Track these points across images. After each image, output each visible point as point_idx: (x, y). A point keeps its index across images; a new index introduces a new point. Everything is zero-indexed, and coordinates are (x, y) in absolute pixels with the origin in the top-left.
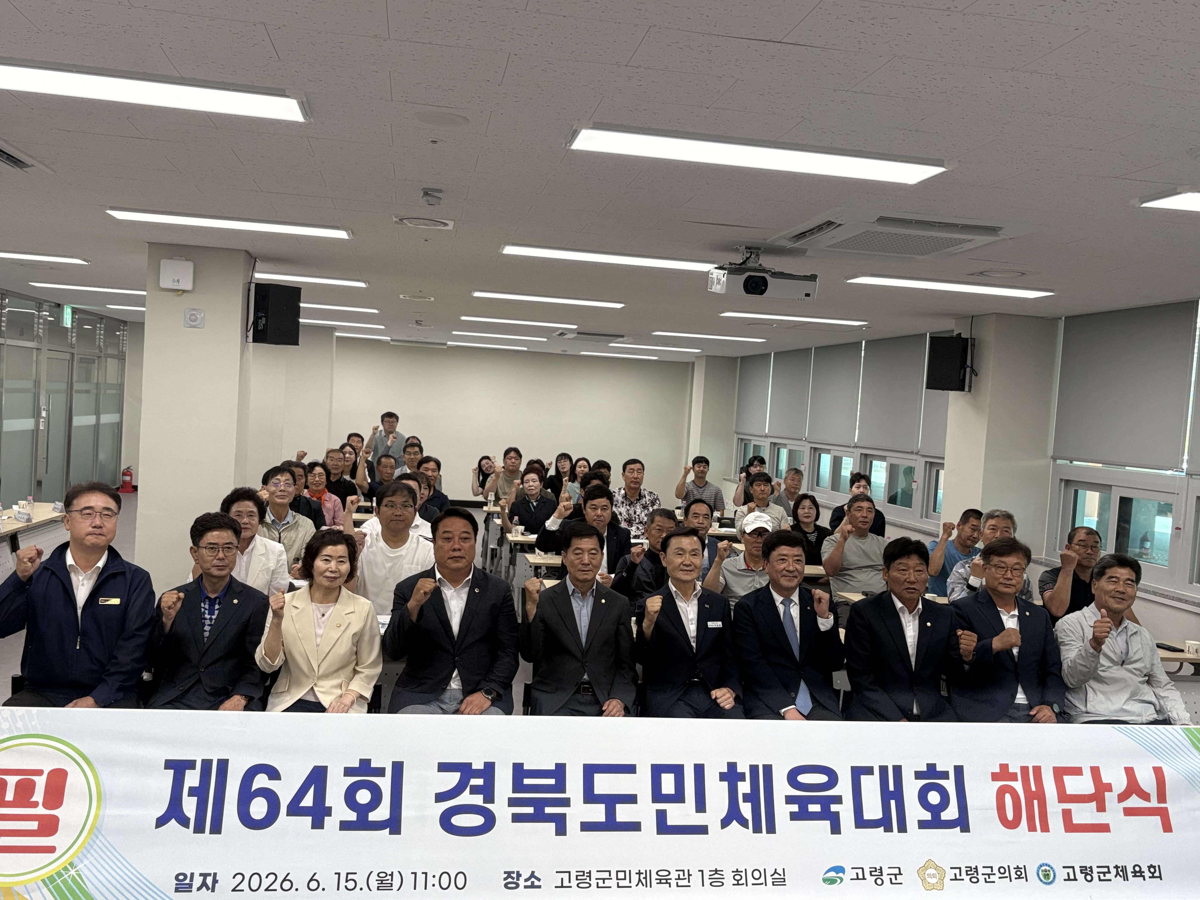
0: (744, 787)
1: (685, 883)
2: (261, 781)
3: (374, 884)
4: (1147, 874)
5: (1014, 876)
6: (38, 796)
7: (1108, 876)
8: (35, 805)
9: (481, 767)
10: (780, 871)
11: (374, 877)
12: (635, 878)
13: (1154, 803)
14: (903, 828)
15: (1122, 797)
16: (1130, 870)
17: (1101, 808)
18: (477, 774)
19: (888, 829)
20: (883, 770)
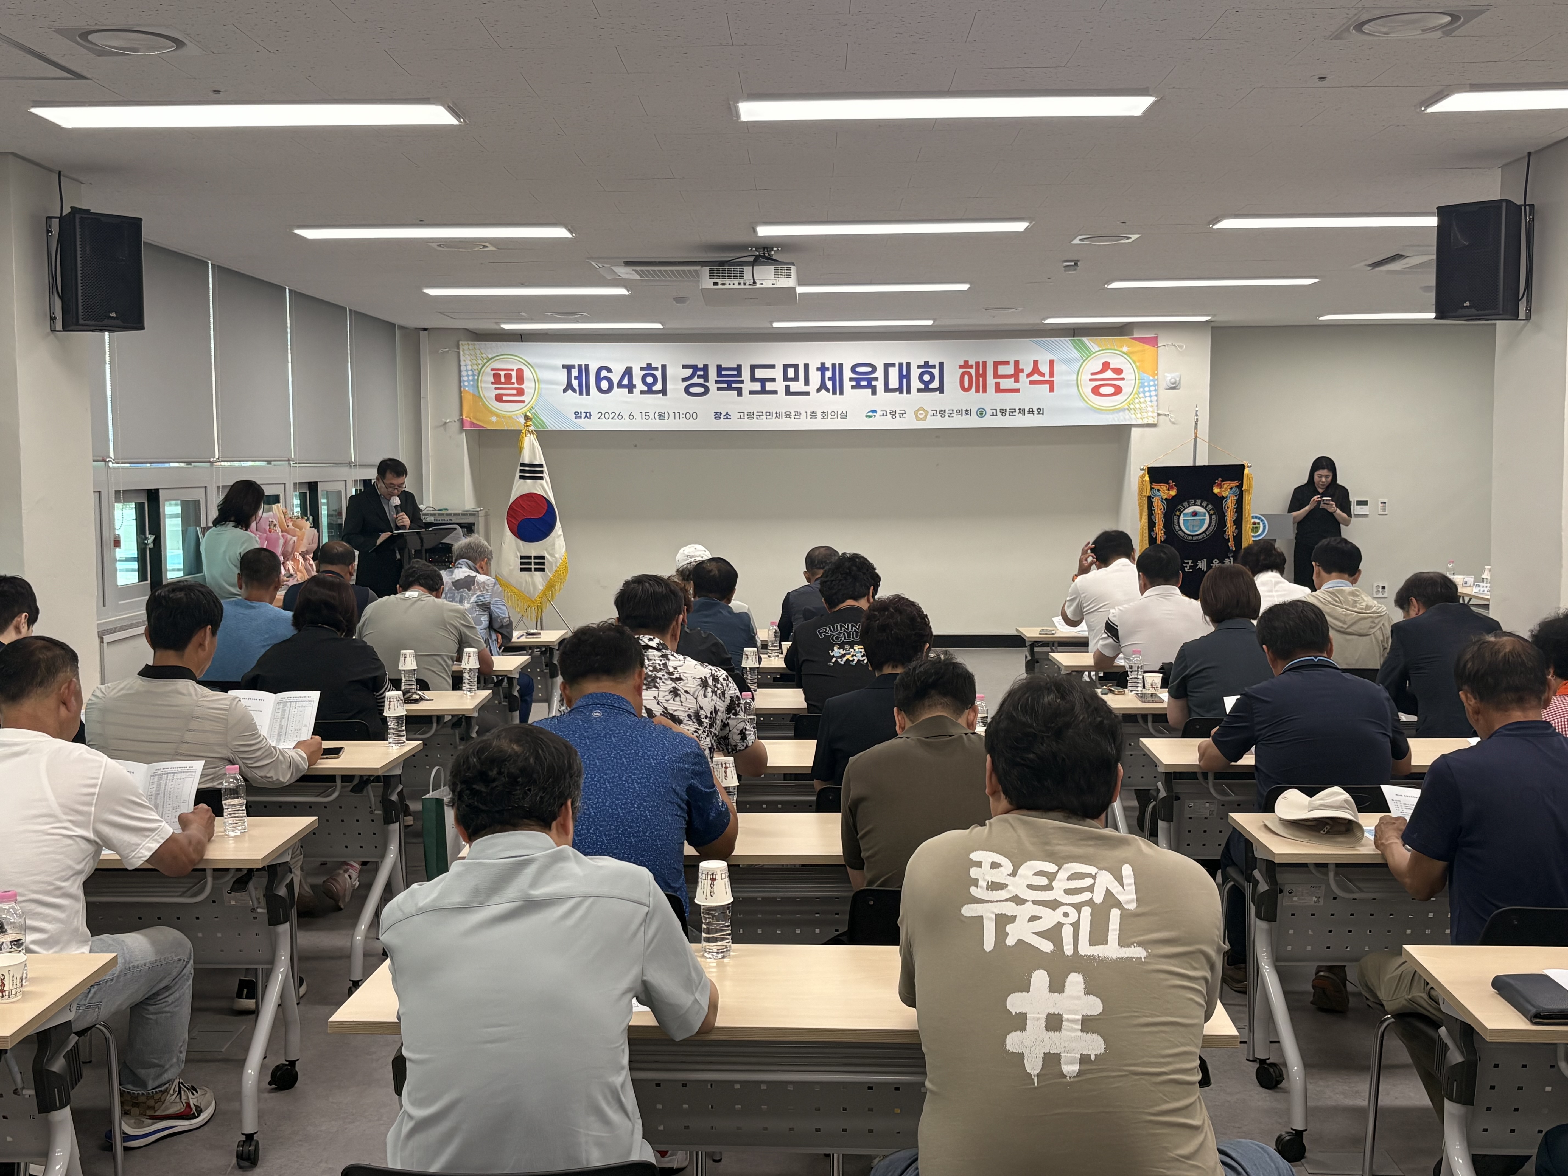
0: (829, 374)
1: (798, 417)
2: (604, 373)
3: (657, 417)
4: (1036, 412)
5: (964, 413)
6: (514, 380)
7: (1014, 413)
8: (513, 383)
9: (702, 366)
10: (844, 412)
11: (657, 415)
12: (774, 415)
13: (1047, 378)
14: (908, 392)
15: (1029, 376)
16: (1027, 410)
17: (1017, 381)
18: (700, 369)
19: (901, 392)
20: (901, 365)
